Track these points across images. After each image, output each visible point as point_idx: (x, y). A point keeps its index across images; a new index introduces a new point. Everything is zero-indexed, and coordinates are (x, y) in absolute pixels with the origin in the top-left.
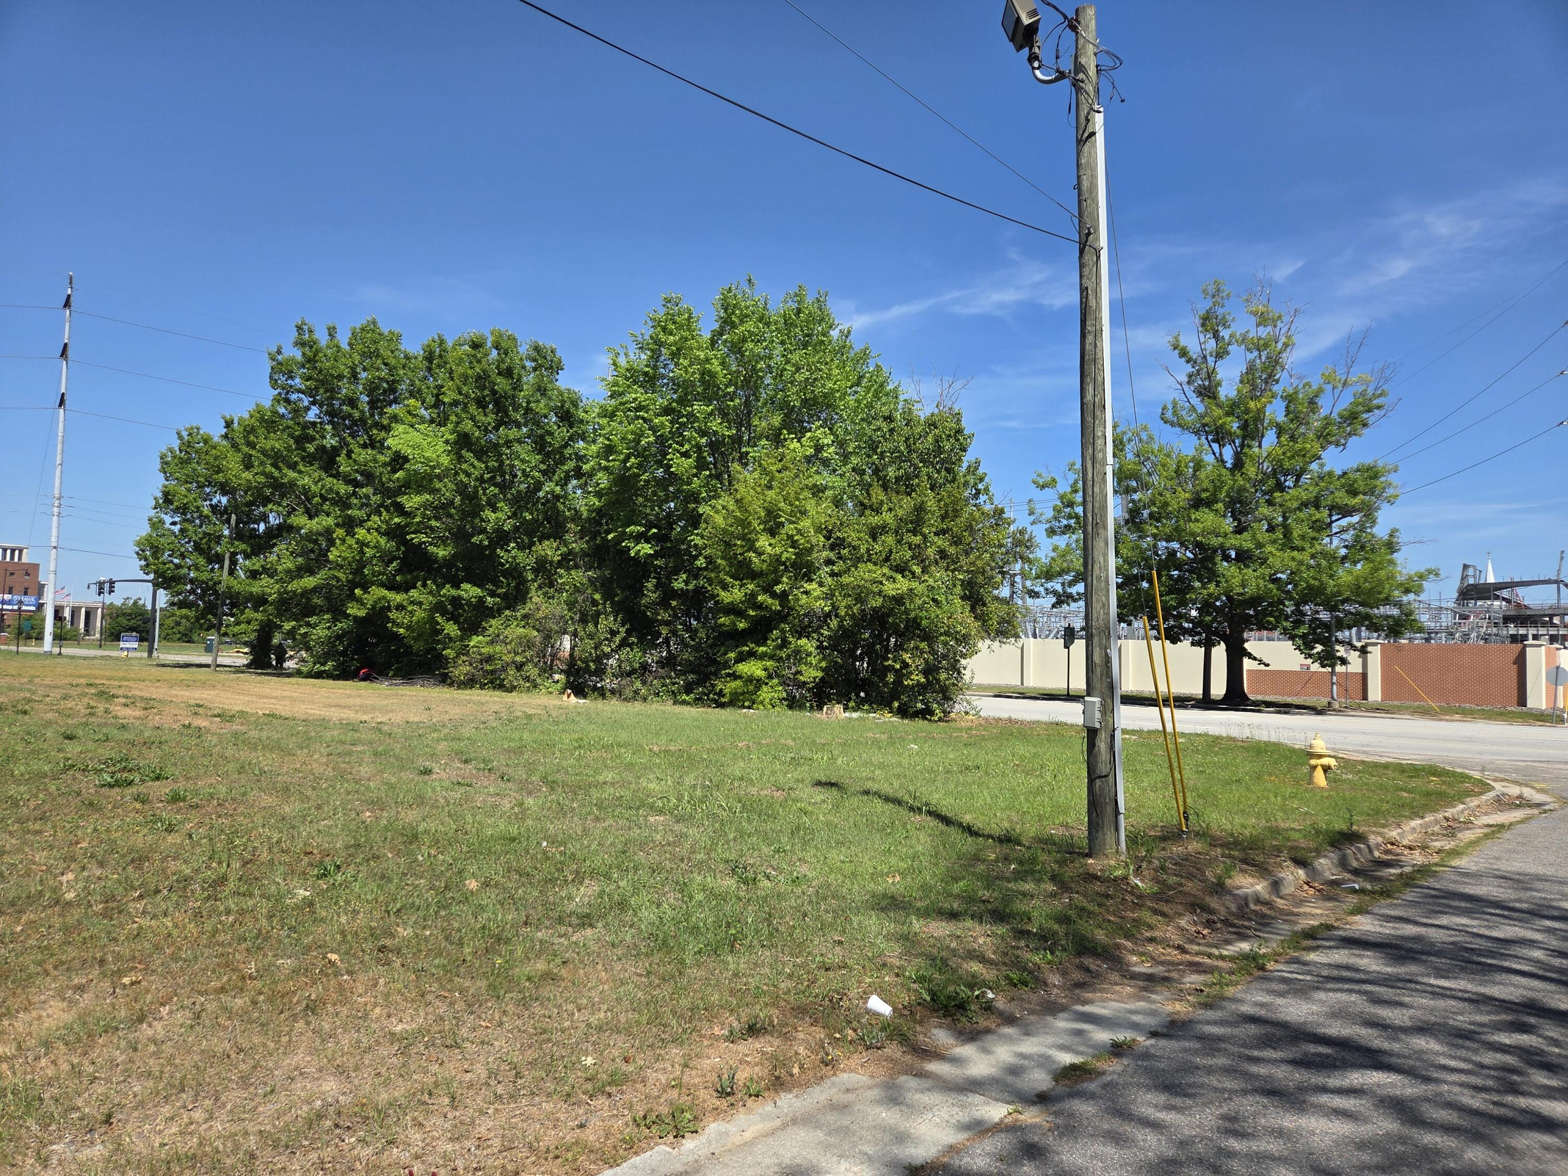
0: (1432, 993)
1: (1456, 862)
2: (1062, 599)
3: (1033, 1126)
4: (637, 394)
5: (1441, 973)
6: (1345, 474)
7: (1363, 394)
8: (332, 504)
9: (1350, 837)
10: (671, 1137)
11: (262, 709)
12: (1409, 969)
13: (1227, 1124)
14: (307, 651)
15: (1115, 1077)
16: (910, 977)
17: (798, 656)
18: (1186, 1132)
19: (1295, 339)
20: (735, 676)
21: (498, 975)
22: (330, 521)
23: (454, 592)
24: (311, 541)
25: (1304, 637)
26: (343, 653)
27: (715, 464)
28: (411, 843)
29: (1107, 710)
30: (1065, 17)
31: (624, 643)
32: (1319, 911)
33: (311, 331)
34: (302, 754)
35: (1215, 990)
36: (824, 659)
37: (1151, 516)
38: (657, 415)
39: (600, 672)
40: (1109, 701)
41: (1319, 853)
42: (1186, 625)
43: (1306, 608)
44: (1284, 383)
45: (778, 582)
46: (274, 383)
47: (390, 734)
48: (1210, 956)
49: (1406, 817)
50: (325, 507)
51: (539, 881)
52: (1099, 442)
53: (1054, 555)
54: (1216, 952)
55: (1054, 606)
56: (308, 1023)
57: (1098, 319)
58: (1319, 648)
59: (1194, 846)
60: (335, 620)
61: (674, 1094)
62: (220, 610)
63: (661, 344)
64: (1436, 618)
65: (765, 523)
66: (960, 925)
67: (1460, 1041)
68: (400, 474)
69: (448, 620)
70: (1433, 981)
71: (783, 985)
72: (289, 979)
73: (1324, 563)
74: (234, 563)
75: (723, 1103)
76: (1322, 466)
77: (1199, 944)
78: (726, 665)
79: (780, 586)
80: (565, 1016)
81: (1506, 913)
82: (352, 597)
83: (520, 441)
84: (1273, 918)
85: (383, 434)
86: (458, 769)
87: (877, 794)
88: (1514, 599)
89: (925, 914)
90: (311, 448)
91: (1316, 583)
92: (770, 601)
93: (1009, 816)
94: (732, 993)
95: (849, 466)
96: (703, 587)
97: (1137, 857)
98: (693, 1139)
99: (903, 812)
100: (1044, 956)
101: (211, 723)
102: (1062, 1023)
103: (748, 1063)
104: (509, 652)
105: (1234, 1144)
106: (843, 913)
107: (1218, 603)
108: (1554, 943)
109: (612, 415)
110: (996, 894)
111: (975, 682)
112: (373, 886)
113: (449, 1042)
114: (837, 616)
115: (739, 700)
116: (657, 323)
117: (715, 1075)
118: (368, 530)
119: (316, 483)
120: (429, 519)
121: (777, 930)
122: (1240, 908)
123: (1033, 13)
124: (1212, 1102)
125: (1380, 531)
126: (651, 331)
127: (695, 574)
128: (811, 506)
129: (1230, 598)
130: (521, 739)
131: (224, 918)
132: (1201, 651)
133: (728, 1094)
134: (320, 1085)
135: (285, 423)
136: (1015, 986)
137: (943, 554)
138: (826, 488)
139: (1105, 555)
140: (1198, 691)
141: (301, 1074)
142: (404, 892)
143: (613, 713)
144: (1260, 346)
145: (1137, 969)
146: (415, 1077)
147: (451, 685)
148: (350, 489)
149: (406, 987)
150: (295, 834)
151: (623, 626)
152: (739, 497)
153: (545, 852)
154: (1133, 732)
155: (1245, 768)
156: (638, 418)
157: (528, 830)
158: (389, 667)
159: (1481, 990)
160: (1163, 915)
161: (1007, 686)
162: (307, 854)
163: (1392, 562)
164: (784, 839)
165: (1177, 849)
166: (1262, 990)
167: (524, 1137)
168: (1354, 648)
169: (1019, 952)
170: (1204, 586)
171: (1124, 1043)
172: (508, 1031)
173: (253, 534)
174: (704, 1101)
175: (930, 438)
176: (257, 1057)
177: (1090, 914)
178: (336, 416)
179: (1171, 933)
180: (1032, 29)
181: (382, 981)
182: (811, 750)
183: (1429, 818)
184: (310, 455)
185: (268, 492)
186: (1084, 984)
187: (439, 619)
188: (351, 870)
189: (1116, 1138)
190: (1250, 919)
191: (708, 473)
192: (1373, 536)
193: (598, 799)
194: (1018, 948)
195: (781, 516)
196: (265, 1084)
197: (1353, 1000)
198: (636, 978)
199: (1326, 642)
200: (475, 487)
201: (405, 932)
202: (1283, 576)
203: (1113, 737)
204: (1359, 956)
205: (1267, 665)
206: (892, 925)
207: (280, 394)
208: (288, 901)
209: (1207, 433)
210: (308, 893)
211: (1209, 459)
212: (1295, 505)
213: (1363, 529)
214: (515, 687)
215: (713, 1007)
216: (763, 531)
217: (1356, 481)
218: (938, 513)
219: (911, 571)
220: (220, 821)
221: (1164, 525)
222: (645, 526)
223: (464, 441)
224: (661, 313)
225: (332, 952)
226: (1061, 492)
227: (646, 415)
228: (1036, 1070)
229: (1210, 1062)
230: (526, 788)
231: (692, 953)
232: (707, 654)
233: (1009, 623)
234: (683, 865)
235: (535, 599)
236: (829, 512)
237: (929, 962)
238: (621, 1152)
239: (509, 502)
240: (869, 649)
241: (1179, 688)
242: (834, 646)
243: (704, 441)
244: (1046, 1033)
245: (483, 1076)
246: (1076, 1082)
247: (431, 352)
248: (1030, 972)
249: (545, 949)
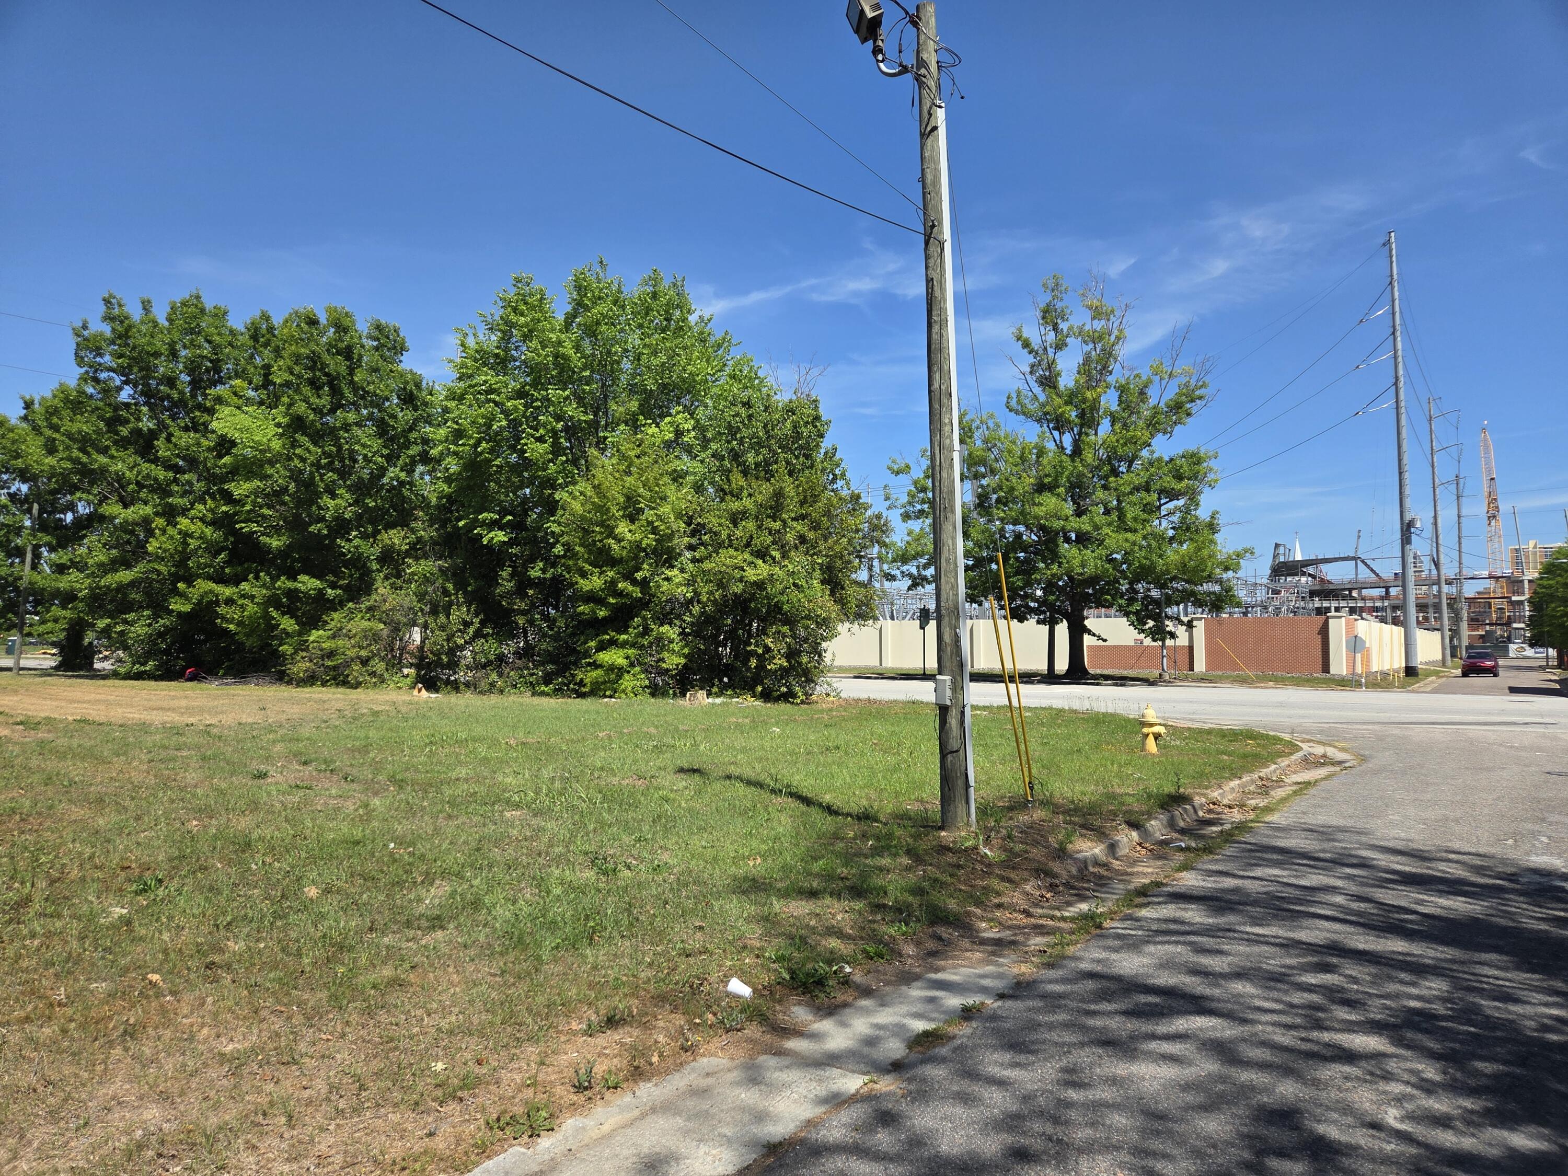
0: (1248, 940)
1: (1268, 818)
2: (917, 582)
3: (888, 1094)
4: (487, 377)
5: (1256, 922)
6: (1171, 460)
7: (1187, 385)
8: (150, 492)
9: (1178, 799)
10: (525, 1137)
11: (72, 714)
12: (1229, 919)
13: (1066, 1076)
14: (124, 650)
15: (965, 1040)
16: (770, 958)
17: (661, 643)
18: (1029, 1087)
19: (1126, 332)
20: (596, 665)
21: (341, 985)
22: (148, 510)
23: (290, 584)
24: (126, 532)
25: (1137, 613)
26: (166, 652)
27: (571, 449)
28: (243, 851)
29: (957, 688)
30: (907, 13)
31: (478, 634)
32: (1150, 870)
33: (120, 305)
34: (120, 761)
35: (1057, 951)
36: (686, 645)
37: (998, 501)
38: (509, 399)
39: (453, 665)
40: (959, 679)
41: (1150, 815)
42: (1032, 604)
43: (1139, 587)
44: (1117, 375)
45: (638, 569)
46: (80, 360)
47: (220, 737)
48: (1052, 918)
49: (1226, 778)
50: (143, 495)
51: (385, 885)
52: (947, 429)
53: (909, 538)
54: (1058, 914)
55: (909, 589)
56: (126, 1050)
57: (943, 310)
58: (1151, 623)
59: (1039, 814)
60: (156, 617)
61: (530, 1092)
62: (21, 609)
63: (512, 325)
64: (1252, 593)
65: (625, 508)
66: (819, 903)
67: (1272, 984)
68: (227, 459)
69: (283, 614)
70: (1248, 929)
71: (643, 975)
72: (105, 1002)
73: (1154, 544)
74: (37, 556)
75: (580, 1099)
76: (1153, 452)
77: (1043, 908)
78: (587, 654)
79: (640, 573)
80: (414, 1021)
81: (1312, 863)
82: (175, 592)
83: (359, 424)
84: (1110, 879)
85: (206, 417)
86: (296, 772)
87: (740, 778)
88: (1318, 574)
89: (785, 894)
90: (124, 431)
91: (1148, 563)
92: (630, 588)
93: (867, 794)
94: (591, 986)
95: (709, 452)
96: (561, 575)
97: (986, 827)
98: (548, 1136)
99: (765, 795)
100: (899, 928)
101: (13, 731)
102: (916, 992)
103: (607, 1055)
104: (354, 647)
105: (1073, 1095)
106: (704, 899)
107: (1060, 583)
108: (1354, 888)
109: (461, 398)
110: (854, 871)
111: (835, 664)
112: (200, 899)
113: (286, 1059)
114: (699, 602)
115: (600, 689)
116: (507, 304)
117: (572, 1070)
118: (192, 519)
119: (131, 469)
120: (261, 507)
121: (638, 920)
122: (1080, 870)
123: (876, 7)
124: (1052, 1057)
125: (1203, 513)
126: (502, 312)
127: (552, 562)
128: (671, 491)
129: (1071, 578)
130: (367, 737)
131: (28, 942)
132: (1045, 629)
133: (586, 1089)
134: (141, 1114)
135: (93, 403)
136: (872, 959)
137: (802, 539)
138: (687, 473)
139: (954, 539)
140: (1043, 667)
141: (119, 1103)
142: (235, 904)
143: (467, 706)
144: (1096, 338)
145: (986, 935)
146: (247, 1098)
147: (289, 683)
148: (171, 475)
149: (237, 1004)
150: (111, 847)
151: (477, 616)
152: (596, 482)
153: (391, 854)
154: (985, 708)
155: (1084, 738)
156: (489, 401)
157: (374, 832)
158: (218, 665)
159: (1291, 935)
160: (1010, 881)
161: (866, 668)
162: (124, 868)
163: (1212, 542)
164: (646, 828)
165: (1023, 818)
166: (1099, 947)
167: (368, 1151)
168: (1181, 623)
169: (875, 926)
170: (1047, 567)
171: (973, 1007)
172: (352, 1042)
173: (59, 523)
174: (561, 1098)
175: (788, 424)
176: (68, 1089)
177: (943, 885)
178: (153, 396)
179: (1016, 898)
180: (876, 23)
181: (210, 1000)
182: (673, 737)
183: (1246, 778)
184: (123, 439)
185: (75, 479)
186: (937, 952)
187: (274, 614)
188: (175, 883)
189: (964, 1099)
190: (1089, 881)
191: (564, 458)
192: (1197, 518)
193: (450, 796)
194: (874, 922)
195: (640, 502)
196: (78, 1117)
197: (1179, 951)
198: (489, 979)
199: (1158, 618)
200: (311, 473)
201: (235, 946)
202: (1118, 557)
203: (963, 713)
204: (1184, 909)
205: (1105, 641)
206: (753, 908)
207: (87, 372)
208: (102, 921)
209: (1048, 421)
210: (125, 911)
211: (1051, 446)
212: (1128, 489)
213: (1188, 512)
214: (360, 683)
215: (570, 1002)
216: (623, 516)
217: (1181, 467)
218: (796, 500)
219: (771, 556)
220: (23, 837)
221: (1010, 509)
222: (499, 513)
223: (297, 424)
224: (512, 294)
225: (153, 972)
226: (915, 477)
227: (497, 399)
228: (891, 1039)
229: (1052, 1019)
230: (371, 788)
231: (549, 948)
232: (567, 643)
233: (867, 605)
234: (541, 860)
235: (381, 591)
236: (689, 498)
237: (789, 942)
238: (473, 1157)
239: (349, 489)
240: (732, 635)
241: (1024, 665)
242: (696, 631)
243: (560, 426)
244: (901, 1003)
245: (324, 1090)
246: (928, 1048)
247: (256, 329)
248: (886, 945)
249: (392, 954)
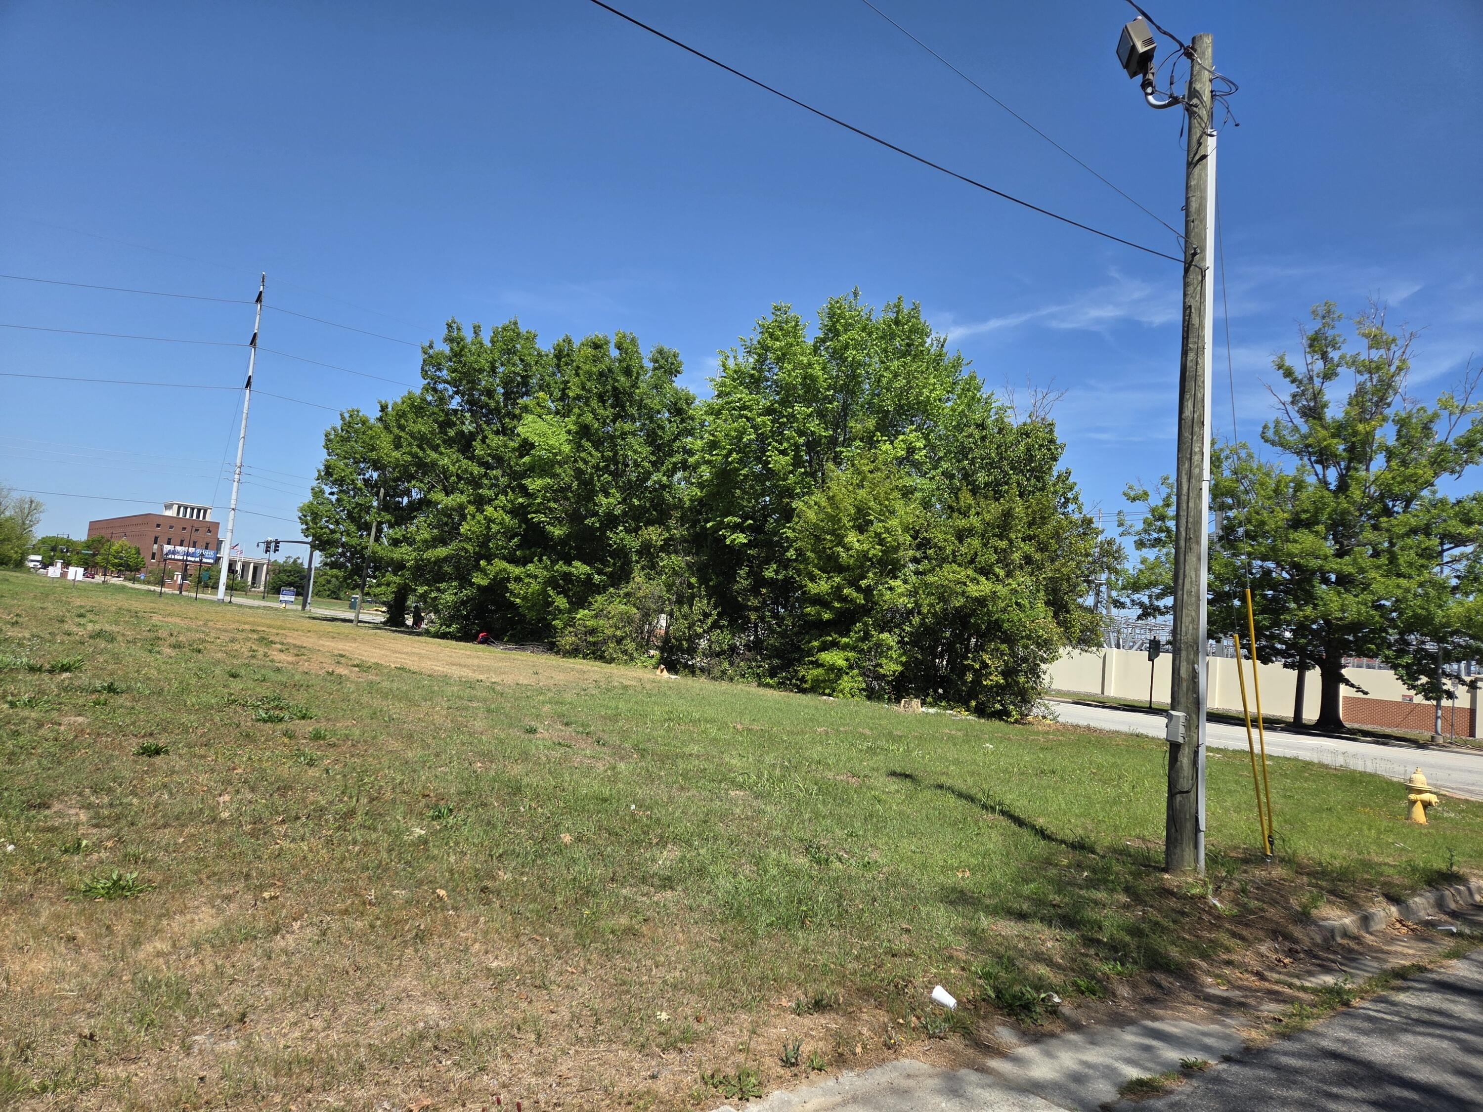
2: (1148, 611)
4: (743, 395)
6: (1459, 502)
8: (466, 483)
9: (1450, 878)
10: (736, 1099)
11: (394, 662)
14: (436, 613)
15: (1184, 1097)
16: (976, 973)
17: (880, 649)
19: (1410, 363)
20: (817, 664)
21: (585, 925)
22: (463, 498)
23: (565, 568)
24: (446, 515)
25: (1407, 667)
26: (466, 618)
27: (810, 462)
28: (515, 794)
29: (1192, 726)
30: (1181, 45)
31: (715, 625)
32: (1411, 952)
33: (459, 329)
34: (426, 706)
35: (1295, 1021)
36: (904, 653)
37: (1247, 534)
38: (760, 415)
39: (692, 651)
40: (1194, 716)
41: (1414, 891)
42: (1279, 646)
43: (1411, 637)
44: (1397, 406)
45: (863, 577)
46: (425, 374)
47: (502, 694)
48: (1291, 986)
50: (460, 486)
51: (626, 842)
52: (1196, 458)
53: (1142, 567)
54: (1298, 982)
55: (1139, 618)
56: (417, 951)
57: (1200, 338)
58: (1424, 679)
59: (1278, 872)
60: (461, 587)
61: (741, 1058)
62: (365, 572)
63: (767, 349)
65: (855, 520)
66: (1029, 926)
68: (526, 459)
69: (559, 593)
71: (850, 966)
72: (404, 908)
73: (1432, 593)
74: (379, 530)
75: (787, 1073)
76: (1434, 492)
77: (1280, 973)
78: (809, 653)
79: (865, 581)
80: (644, 970)
82: (477, 567)
83: (634, 434)
84: (1361, 954)
85: (514, 422)
86: (560, 731)
87: (951, 789)
89: (994, 912)
90: (452, 433)
91: (1424, 612)
92: (855, 594)
93: (1083, 824)
94: (801, 967)
95: (939, 470)
96: (792, 577)
97: (1216, 877)
98: (757, 1103)
99: (977, 809)
100: (1114, 967)
101: (351, 672)
102: (1130, 1037)
103: (813, 1037)
104: (611, 627)
106: (912, 901)
107: (1314, 627)
109: (718, 413)
110: (1067, 900)
111: (1053, 687)
112: (479, 830)
113: (538, 982)
114: (919, 613)
115: (820, 687)
116: (765, 330)
117: (781, 1045)
118: (495, 508)
119: (454, 465)
120: (549, 501)
121: (847, 912)
122: (1325, 940)
123: (1148, 41)
126: (760, 337)
127: (785, 564)
128: (899, 505)
129: (1327, 622)
130: (617, 708)
131: (351, 847)
132: (1294, 674)
133: (793, 1065)
134: (423, 1009)
135: (432, 409)
136: (1083, 993)
137: (1028, 559)
138: (915, 490)
139: (1197, 571)
140: (1289, 713)
141: (408, 996)
142: (506, 839)
143: (701, 689)
144: (1372, 369)
145: (1211, 991)
146: (506, 1011)
147: (557, 653)
148: (483, 470)
149: (503, 927)
150: (416, 777)
151: (715, 609)
152: (831, 494)
153: (633, 815)
154: (1218, 750)
155: (1337, 797)
156: (741, 416)
157: (619, 792)
158: (505, 633)
160: (1242, 938)
161: (1087, 694)
162: (425, 796)
164: (857, 824)
165: (1259, 873)
166: (1345, 1026)
167: (601, 1080)
168: (1463, 683)
169: (1088, 960)
170: (1300, 608)
171: (1194, 1064)
172: (591, 979)
173: (398, 506)
174: (769, 1068)
175: (1022, 447)
176: (371, 976)
177: (1164, 930)
178: (475, 405)
179: (1249, 958)
180: (1148, 56)
181: (482, 919)
182: (887, 741)
184: (450, 438)
185: (413, 469)
186: (1155, 999)
187: (551, 592)
188: (462, 815)
190: (1335, 953)
191: (803, 470)
193: (684, 769)
194: (1087, 955)
195: (870, 515)
196: (377, 1001)
197: (1445, 1047)
198: (710, 943)
199: (1433, 675)
200: (591, 474)
201: (505, 876)
202: (1387, 603)
203: (1196, 753)
204: (1453, 1002)
205: (1366, 693)
206: (960, 919)
207: (429, 384)
208: (406, 838)
209: (1310, 454)
210: (423, 832)
211: (1311, 480)
212: (1402, 530)
213: (1477, 560)
214: (614, 659)
215: (782, 979)
216: (852, 527)
217: (1471, 510)
218: (1025, 520)
219: (994, 574)
220: (353, 760)
221: (1260, 544)
222: (741, 517)
223: (584, 431)
224: (770, 320)
225: (441, 888)
226: (1153, 505)
227: (749, 414)
228: (1100, 1080)
229: (1285, 1094)
230: (619, 753)
231: (764, 925)
232: (792, 640)
233: (1092, 631)
234: (759, 840)
235: (637, 579)
236: (917, 513)
237: (996, 960)
238: (689, 1106)
239: (621, 489)
240: (950, 647)
241: (1269, 710)
242: (915, 642)
243: (801, 440)
244: (1113, 1045)
245: (567, 1018)
246: (1142, 1098)
247: (560, 351)
248: (1099, 981)
249: (628, 905)
